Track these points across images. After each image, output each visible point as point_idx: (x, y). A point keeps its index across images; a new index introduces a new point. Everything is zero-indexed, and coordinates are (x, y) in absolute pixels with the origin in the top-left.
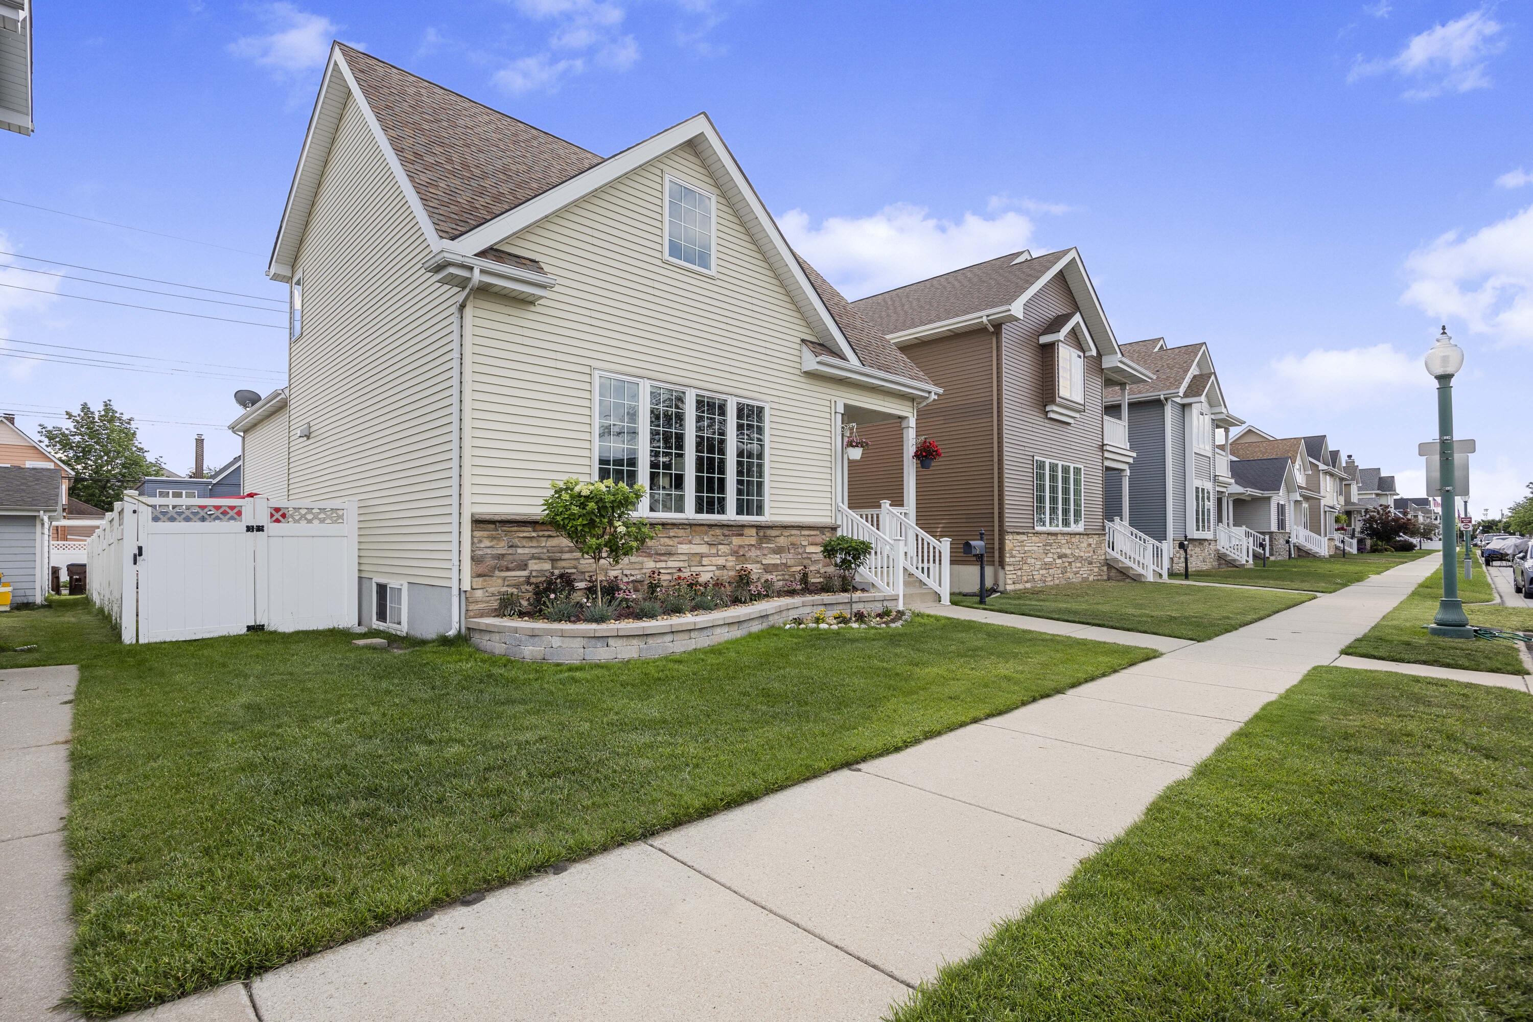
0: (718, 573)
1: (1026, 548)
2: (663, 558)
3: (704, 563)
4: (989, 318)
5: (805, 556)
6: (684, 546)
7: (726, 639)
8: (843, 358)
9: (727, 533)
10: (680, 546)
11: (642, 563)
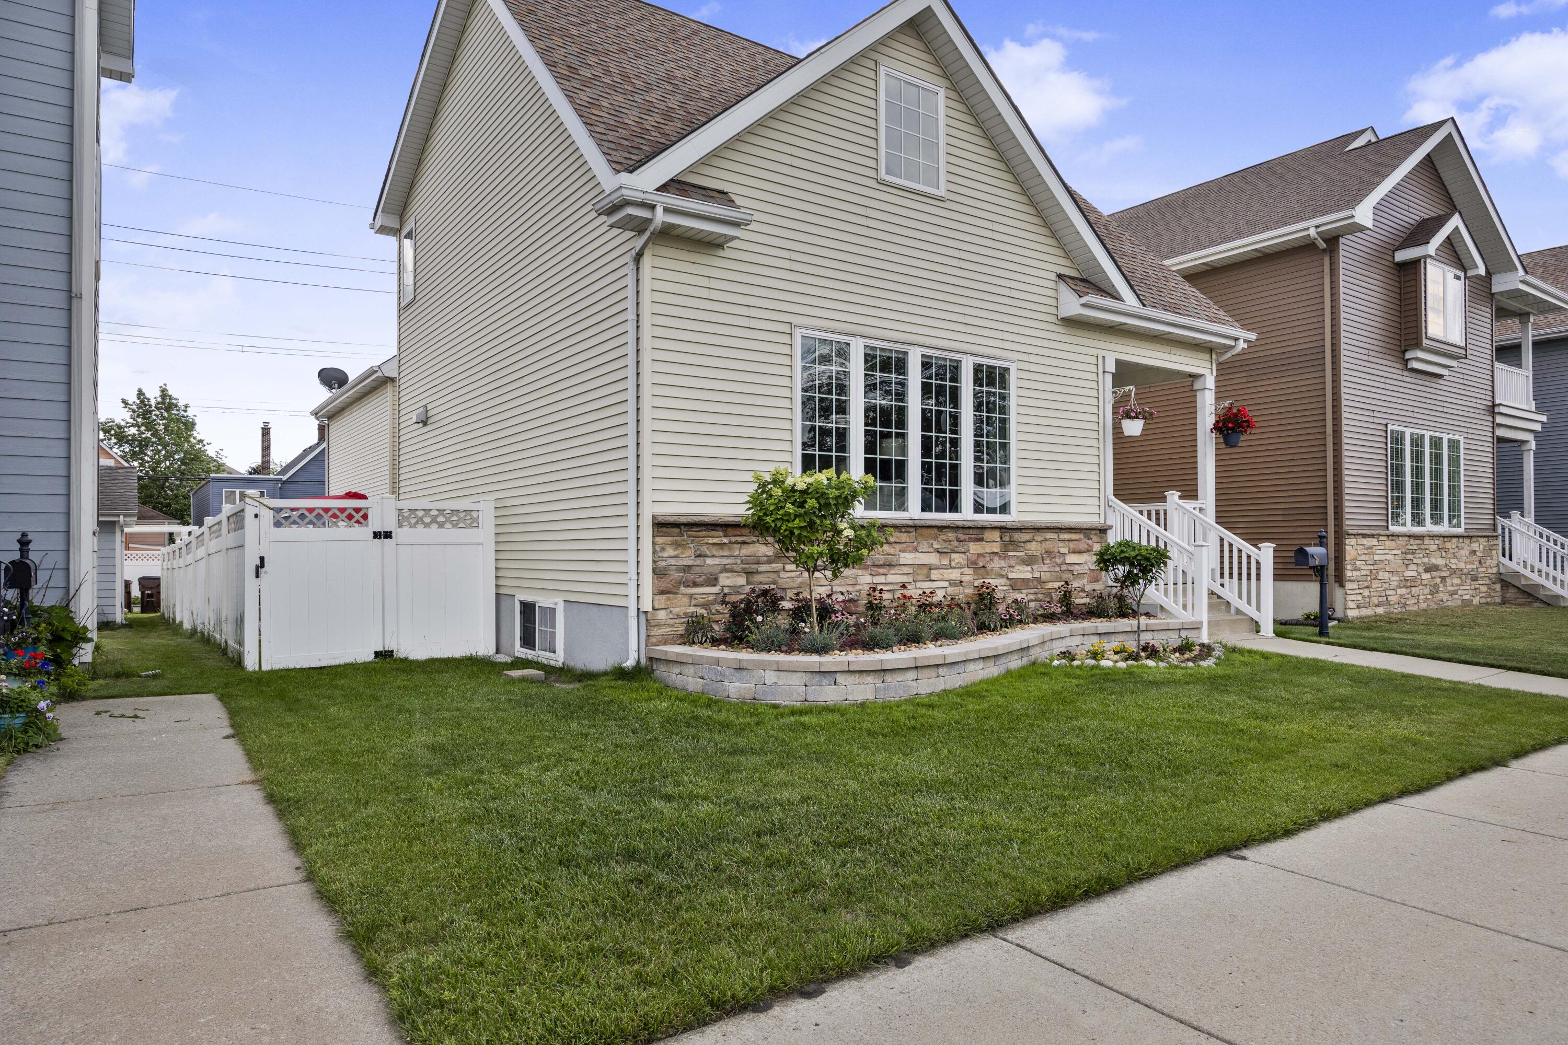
0: (951, 590)
1: (1376, 557)
2: (881, 571)
3: (933, 577)
4: (1320, 230)
5: (1064, 567)
6: (907, 555)
7: (980, 677)
8: (1116, 297)
9: (962, 537)
10: (902, 555)
11: (856, 577)
